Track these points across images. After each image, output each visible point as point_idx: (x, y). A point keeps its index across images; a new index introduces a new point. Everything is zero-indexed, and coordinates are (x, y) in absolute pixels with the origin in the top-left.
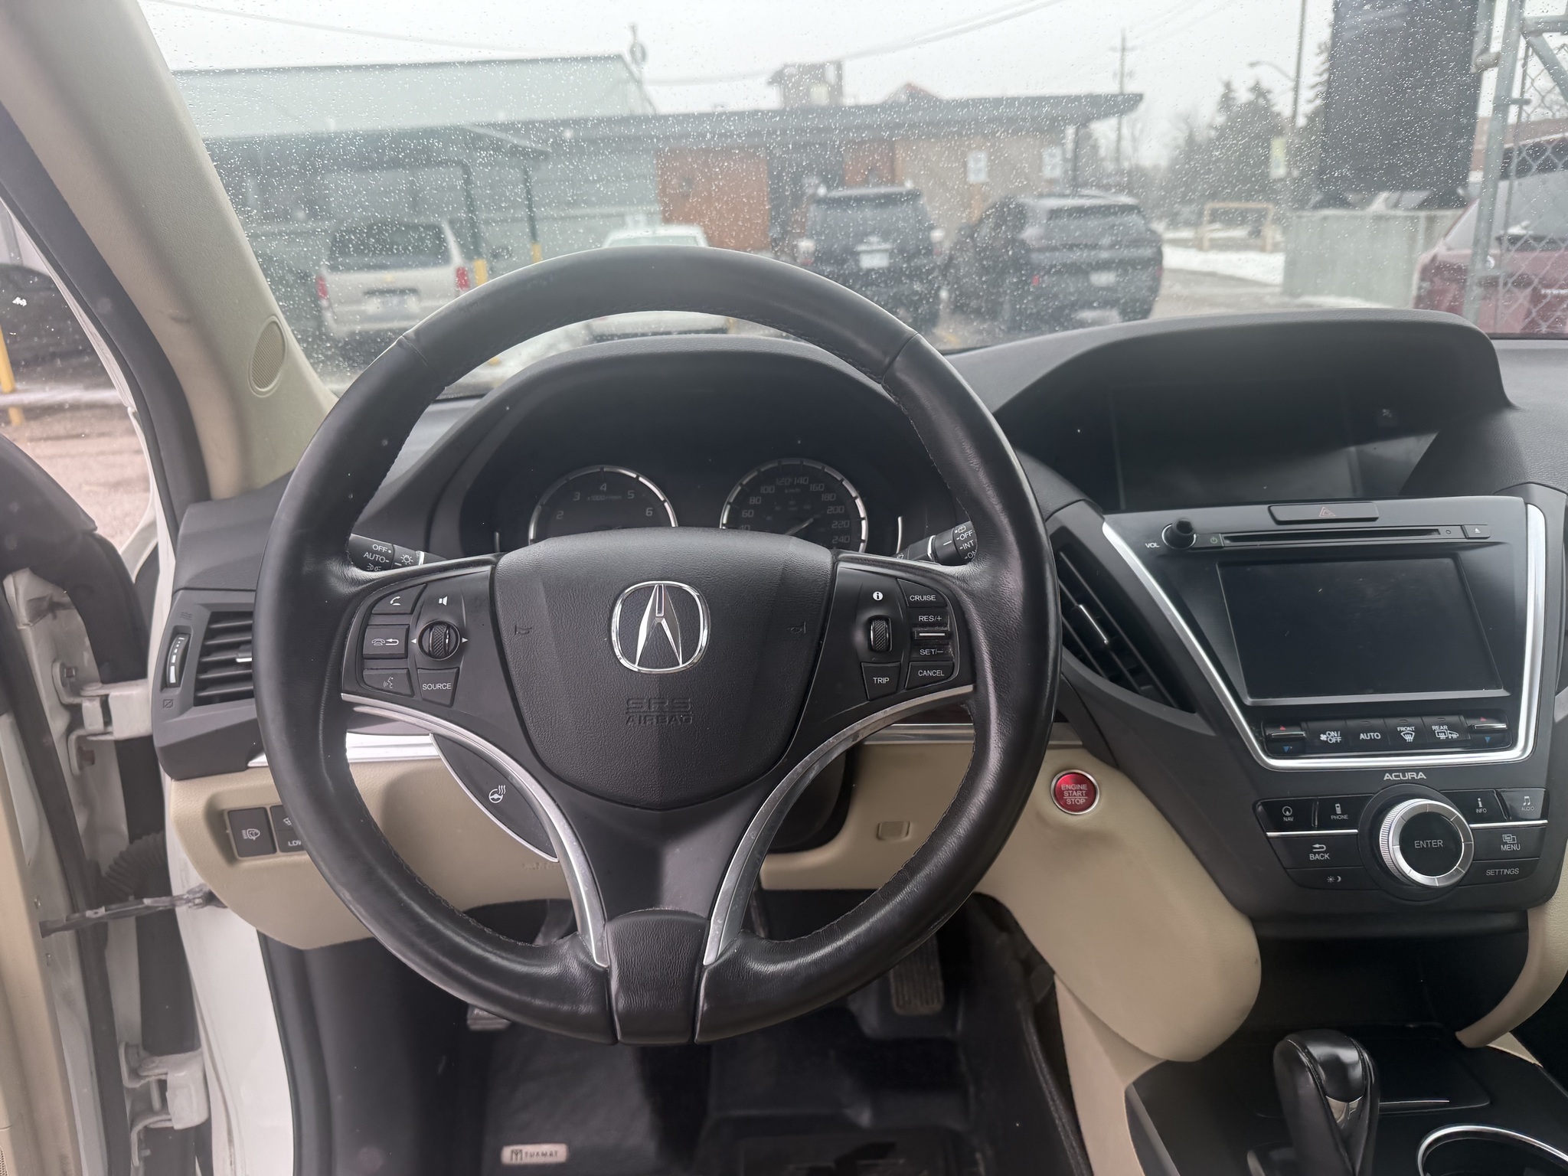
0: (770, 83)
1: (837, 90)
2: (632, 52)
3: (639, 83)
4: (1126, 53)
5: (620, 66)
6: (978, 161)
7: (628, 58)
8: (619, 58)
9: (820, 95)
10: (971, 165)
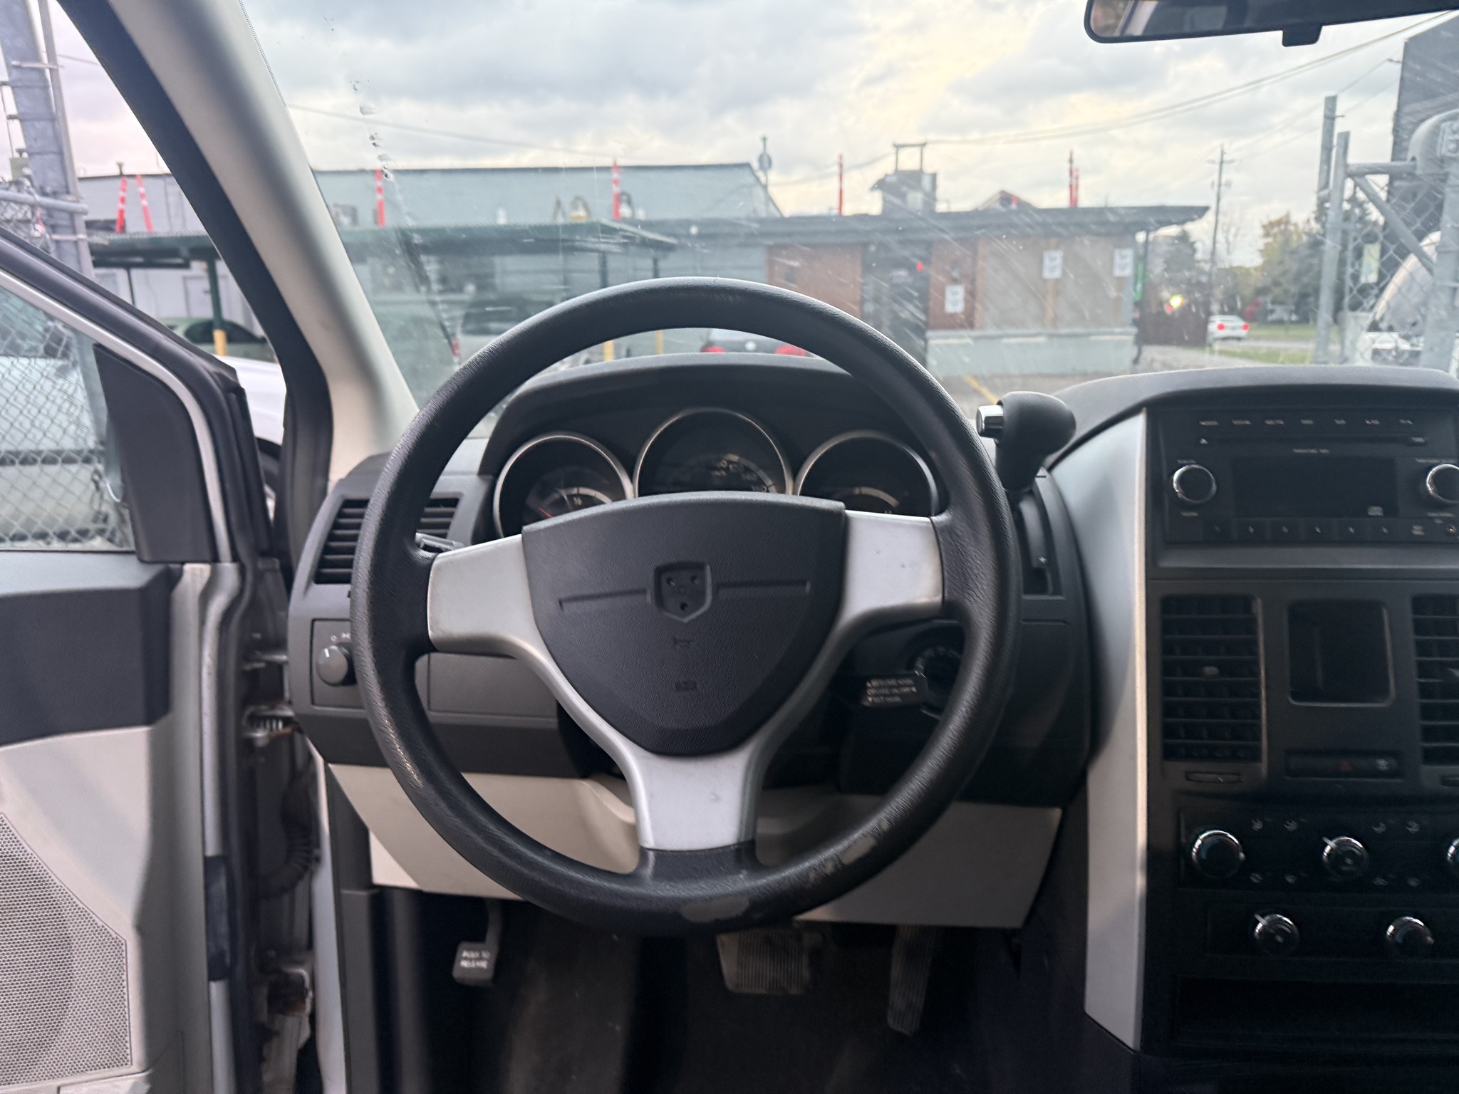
0: (873, 188)
1: (931, 198)
2: (761, 159)
3: (765, 187)
4: (1224, 166)
5: (747, 172)
6: (1053, 259)
7: (755, 165)
8: (746, 166)
9: (915, 199)
10: (1047, 262)
